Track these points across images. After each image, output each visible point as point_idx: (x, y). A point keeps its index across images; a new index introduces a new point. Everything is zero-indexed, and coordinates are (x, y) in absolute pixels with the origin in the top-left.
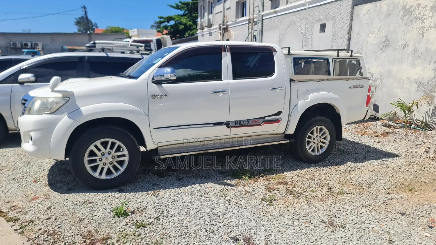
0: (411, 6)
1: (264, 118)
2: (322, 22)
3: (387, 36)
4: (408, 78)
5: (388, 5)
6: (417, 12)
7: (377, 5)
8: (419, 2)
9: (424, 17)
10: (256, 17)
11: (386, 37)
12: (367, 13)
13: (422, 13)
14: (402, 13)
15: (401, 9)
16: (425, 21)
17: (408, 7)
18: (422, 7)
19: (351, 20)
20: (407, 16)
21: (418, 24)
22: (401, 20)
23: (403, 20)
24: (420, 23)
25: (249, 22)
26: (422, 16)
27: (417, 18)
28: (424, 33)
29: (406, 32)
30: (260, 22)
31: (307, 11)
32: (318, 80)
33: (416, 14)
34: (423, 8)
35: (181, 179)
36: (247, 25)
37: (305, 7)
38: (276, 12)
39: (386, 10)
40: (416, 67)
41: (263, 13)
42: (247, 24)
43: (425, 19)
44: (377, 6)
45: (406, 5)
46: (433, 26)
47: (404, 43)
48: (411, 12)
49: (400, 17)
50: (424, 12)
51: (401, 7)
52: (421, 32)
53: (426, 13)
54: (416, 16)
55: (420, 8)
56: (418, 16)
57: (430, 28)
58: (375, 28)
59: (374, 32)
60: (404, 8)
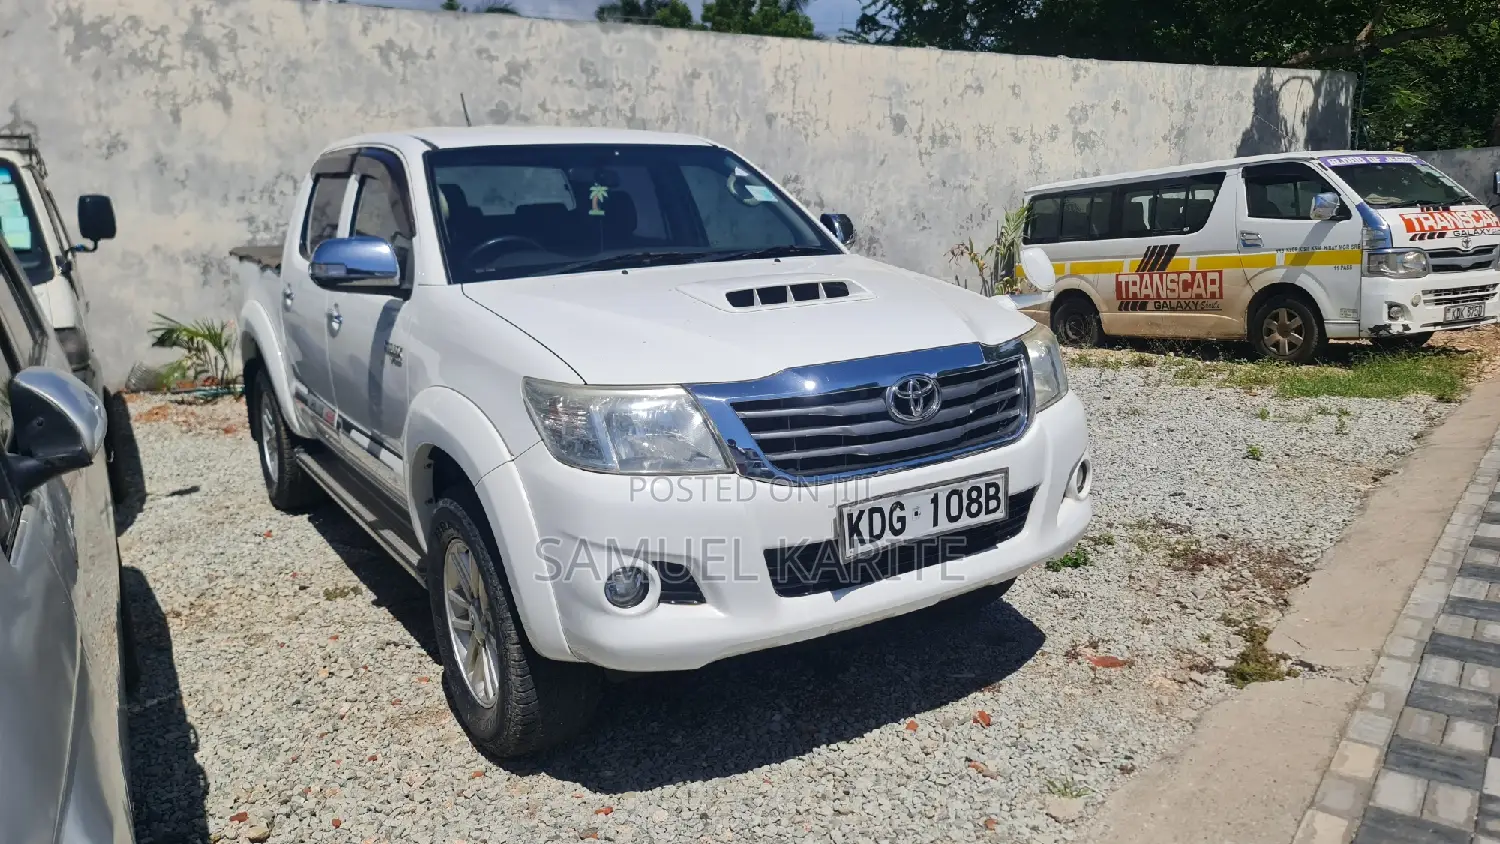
0: (106, 21)
3: (15, 106)
4: (156, 248)
6: (136, 43)
8: (132, 12)
9: (165, 63)
11: (14, 110)
13: (154, 48)
14: (67, 35)
15: (59, 18)
16: (172, 73)
17: (88, 18)
18: (147, 29)
20: (94, 50)
21: (148, 80)
22: (69, 59)
24: (156, 78)
26: (156, 58)
27: (139, 62)
28: (179, 110)
29: (102, 102)
33: (130, 46)
34: (155, 33)
40: (176, 212)
43: (169, 68)
45: (80, 10)
46: (204, 92)
47: (106, 138)
48: (108, 40)
49: (63, 49)
50: (162, 45)
51: (57, 12)
52: (166, 108)
53: (167, 50)
54: (133, 54)
55: (142, 31)
56: (140, 55)
57: (196, 98)
60: (72, 19)
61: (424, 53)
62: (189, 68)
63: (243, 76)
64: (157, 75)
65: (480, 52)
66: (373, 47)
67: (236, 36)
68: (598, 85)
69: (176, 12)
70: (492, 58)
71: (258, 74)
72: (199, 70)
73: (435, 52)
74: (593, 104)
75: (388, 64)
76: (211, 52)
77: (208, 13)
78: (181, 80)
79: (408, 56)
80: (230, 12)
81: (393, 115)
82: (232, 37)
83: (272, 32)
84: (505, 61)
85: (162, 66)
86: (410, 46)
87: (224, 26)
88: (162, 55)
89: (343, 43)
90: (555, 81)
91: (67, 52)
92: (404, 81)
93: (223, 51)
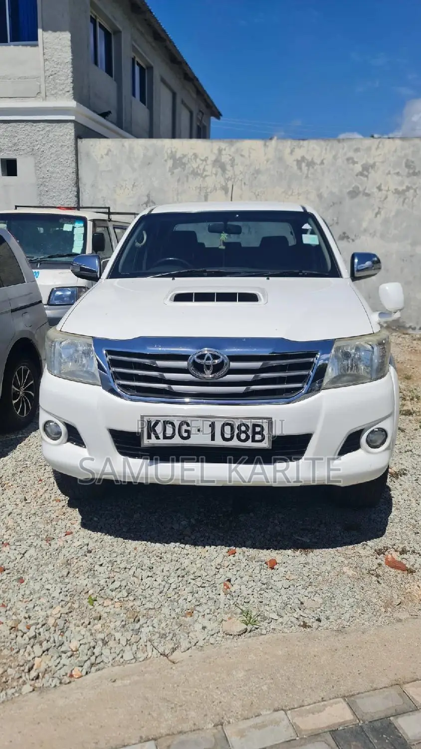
0: (185, 156)
2: (6, 156)
3: (149, 194)
5: (146, 147)
6: (195, 165)
7: (125, 144)
8: (195, 151)
9: (205, 173)
11: (148, 196)
12: (107, 154)
13: (202, 167)
14: (170, 163)
15: (168, 157)
16: (207, 178)
17: (178, 155)
18: (200, 159)
19: (77, 163)
20: (179, 169)
21: (198, 182)
22: (170, 173)
23: (173, 173)
26: (202, 172)
27: (195, 174)
28: (208, 195)
33: (192, 167)
34: (202, 160)
39: (142, 156)
43: (206, 176)
44: (123, 146)
45: (176, 152)
46: (218, 186)
48: (184, 164)
49: (168, 169)
50: (205, 166)
51: (167, 154)
52: (203, 194)
53: (207, 168)
54: (193, 171)
55: (198, 160)
56: (196, 171)
57: (215, 189)
58: (126, 181)
59: (124, 187)
60: (173, 156)
61: (318, 162)
62: (214, 176)
63: (234, 178)
64: (202, 179)
65: (348, 159)
66: (295, 160)
67: (234, 160)
68: (415, 174)
69: (212, 151)
70: (354, 163)
71: (241, 177)
72: (218, 176)
73: (324, 161)
74: (409, 185)
75: (300, 168)
76: (223, 168)
77: (225, 150)
78: (210, 182)
79: (311, 164)
80: (233, 149)
81: (299, 194)
82: (233, 160)
83: (249, 156)
84: (362, 164)
85: (204, 175)
86: (312, 159)
87: (230, 155)
88: (204, 170)
89: (281, 159)
90: (389, 173)
91: (170, 171)
92: (307, 177)
93: (228, 167)
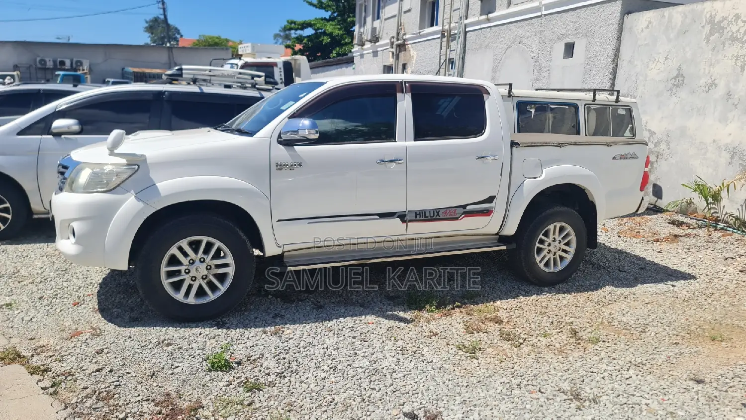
0: (724, 19)
1: (464, 207)
2: (569, 40)
3: (679, 67)
4: (714, 141)
5: (684, 14)
6: (734, 28)
7: (665, 14)
8: (737, 12)
10: (455, 28)
11: (679, 69)
12: (647, 27)
13: (742, 30)
14: (707, 28)
15: (706, 21)
17: (718, 19)
18: (741, 20)
19: (619, 39)
20: (717, 34)
21: (735, 49)
22: (705, 41)
24: (739, 47)
25: (443, 36)
26: (742, 36)
27: (734, 39)
29: (713, 63)
30: (462, 36)
31: (543, 20)
32: (559, 144)
33: (732, 31)
35: (321, 307)
36: (439, 40)
37: (539, 14)
38: (489, 20)
39: (680, 23)
40: (728, 122)
41: (466, 22)
42: (438, 38)
44: (664, 16)
45: (715, 15)
47: (710, 81)
48: (723, 28)
49: (704, 37)
51: (706, 17)
54: (732, 35)
55: (739, 21)
56: (735, 35)
58: (660, 53)
59: (657, 60)
60: (711, 21)
